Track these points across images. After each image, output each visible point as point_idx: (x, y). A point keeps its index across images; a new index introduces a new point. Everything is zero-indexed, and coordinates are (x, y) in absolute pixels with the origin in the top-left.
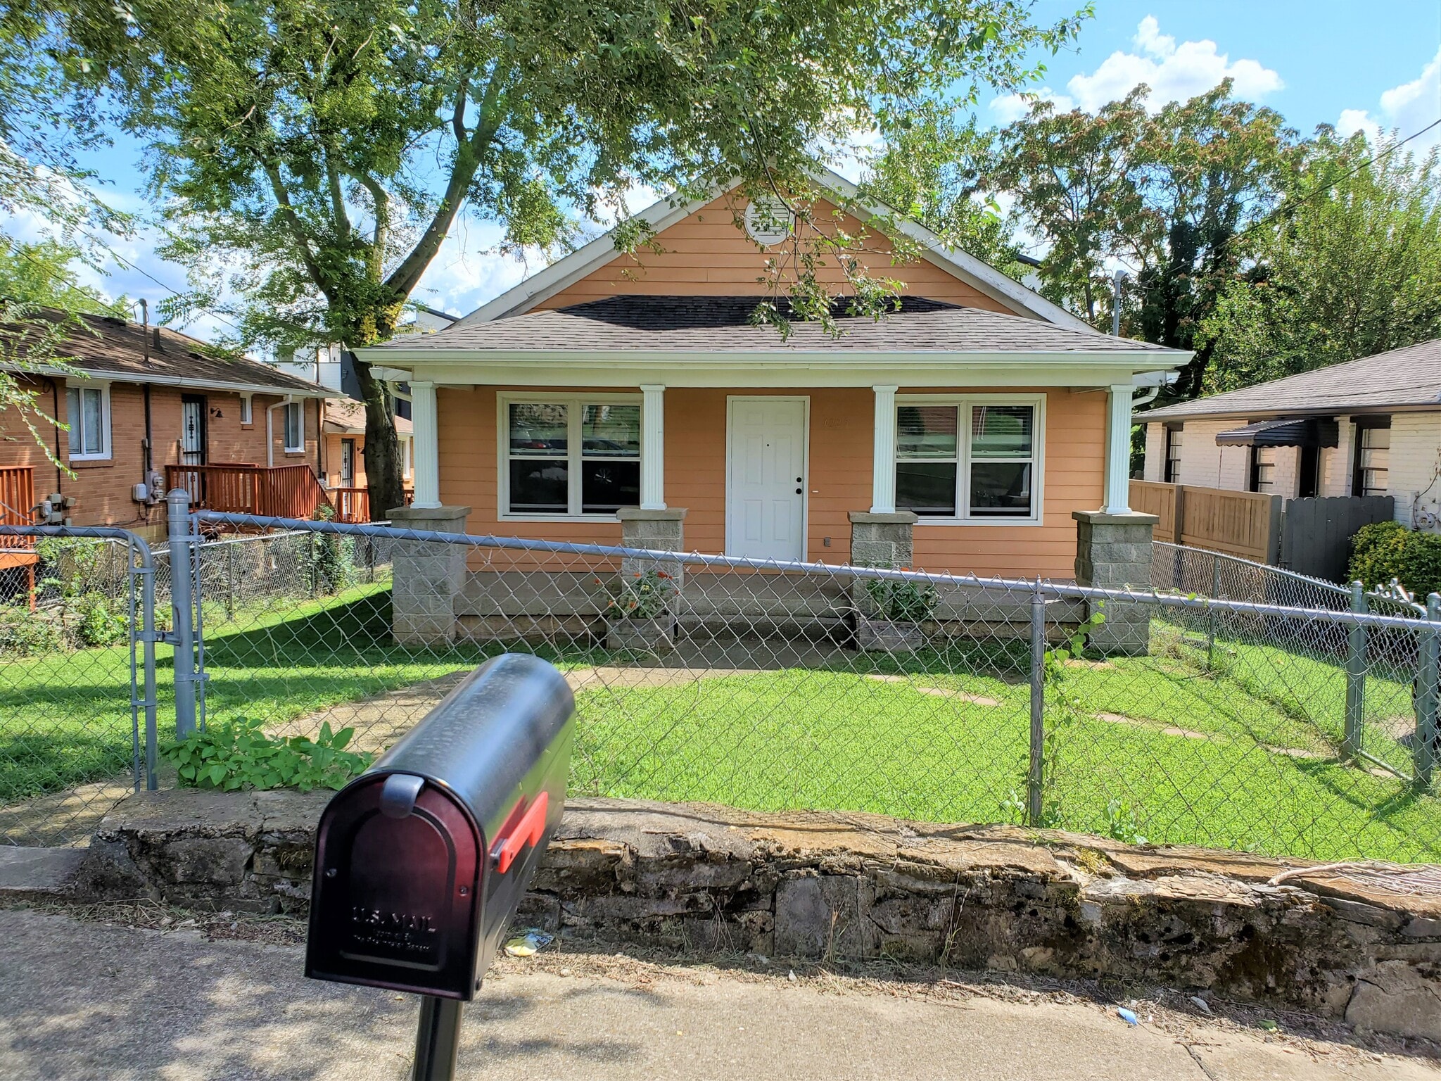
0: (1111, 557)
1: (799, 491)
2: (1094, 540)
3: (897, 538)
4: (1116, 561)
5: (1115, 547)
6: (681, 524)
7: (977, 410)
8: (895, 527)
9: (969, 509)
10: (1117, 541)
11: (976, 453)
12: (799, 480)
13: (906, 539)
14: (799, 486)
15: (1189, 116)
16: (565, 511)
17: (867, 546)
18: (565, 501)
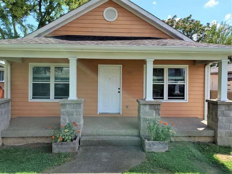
0: (224, 115)
1: (119, 92)
2: (218, 110)
3: (155, 109)
4: (226, 116)
5: (225, 112)
6: (82, 105)
7: (169, 69)
8: (155, 106)
9: (167, 97)
10: (226, 110)
11: (169, 81)
12: (119, 89)
13: (158, 110)
14: (119, 90)
15: (184, 21)
16: (49, 98)
17: (145, 112)
18: (49, 95)
